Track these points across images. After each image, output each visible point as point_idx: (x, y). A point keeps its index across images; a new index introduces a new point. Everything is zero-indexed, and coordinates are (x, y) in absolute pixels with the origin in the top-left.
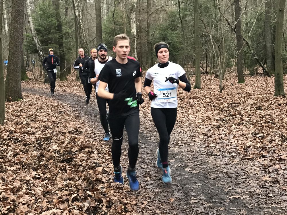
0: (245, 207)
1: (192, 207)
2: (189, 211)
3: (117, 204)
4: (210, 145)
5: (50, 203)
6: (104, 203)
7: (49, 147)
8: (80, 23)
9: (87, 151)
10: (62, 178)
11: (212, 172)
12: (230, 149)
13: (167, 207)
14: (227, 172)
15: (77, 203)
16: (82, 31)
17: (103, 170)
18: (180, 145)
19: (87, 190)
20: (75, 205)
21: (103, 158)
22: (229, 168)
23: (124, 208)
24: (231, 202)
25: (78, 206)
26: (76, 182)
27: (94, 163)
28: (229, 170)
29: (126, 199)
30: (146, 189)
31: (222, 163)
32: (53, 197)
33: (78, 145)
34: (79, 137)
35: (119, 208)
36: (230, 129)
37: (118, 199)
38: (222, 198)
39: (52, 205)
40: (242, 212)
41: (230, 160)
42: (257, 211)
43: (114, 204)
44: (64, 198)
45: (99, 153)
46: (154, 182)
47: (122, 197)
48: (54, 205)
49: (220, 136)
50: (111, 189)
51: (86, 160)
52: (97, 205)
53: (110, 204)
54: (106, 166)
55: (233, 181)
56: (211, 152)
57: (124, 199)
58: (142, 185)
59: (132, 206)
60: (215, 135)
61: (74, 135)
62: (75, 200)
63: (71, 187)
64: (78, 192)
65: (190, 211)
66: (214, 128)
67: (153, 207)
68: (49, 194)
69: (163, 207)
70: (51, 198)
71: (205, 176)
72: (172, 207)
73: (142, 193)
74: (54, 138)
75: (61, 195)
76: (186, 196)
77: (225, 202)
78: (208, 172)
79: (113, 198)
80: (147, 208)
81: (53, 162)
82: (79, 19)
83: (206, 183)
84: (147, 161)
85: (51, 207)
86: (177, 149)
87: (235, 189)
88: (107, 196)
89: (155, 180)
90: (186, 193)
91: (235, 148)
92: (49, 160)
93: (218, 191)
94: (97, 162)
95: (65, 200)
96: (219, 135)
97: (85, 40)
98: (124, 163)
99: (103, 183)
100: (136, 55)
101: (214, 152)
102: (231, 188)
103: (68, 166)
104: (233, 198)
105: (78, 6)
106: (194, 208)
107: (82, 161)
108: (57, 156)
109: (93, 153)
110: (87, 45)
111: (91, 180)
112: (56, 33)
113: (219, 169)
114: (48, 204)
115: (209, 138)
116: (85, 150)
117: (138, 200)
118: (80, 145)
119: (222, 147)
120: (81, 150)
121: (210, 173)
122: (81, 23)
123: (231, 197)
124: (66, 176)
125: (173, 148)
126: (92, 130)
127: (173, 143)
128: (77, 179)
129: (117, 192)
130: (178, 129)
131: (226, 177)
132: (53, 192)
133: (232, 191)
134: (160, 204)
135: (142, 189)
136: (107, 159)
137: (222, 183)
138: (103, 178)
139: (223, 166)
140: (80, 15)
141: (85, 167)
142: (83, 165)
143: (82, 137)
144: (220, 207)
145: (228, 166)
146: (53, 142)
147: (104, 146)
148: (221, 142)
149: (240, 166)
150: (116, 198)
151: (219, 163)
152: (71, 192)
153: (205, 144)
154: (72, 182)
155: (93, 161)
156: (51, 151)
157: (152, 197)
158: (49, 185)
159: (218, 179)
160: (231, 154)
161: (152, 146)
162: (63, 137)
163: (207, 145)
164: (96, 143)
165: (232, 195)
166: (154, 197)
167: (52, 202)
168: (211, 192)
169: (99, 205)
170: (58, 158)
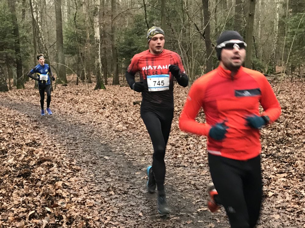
0: (213, 219)
1: (158, 221)
2: (154, 226)
3: (78, 220)
4: (177, 156)
5: (5, 221)
6: (65, 220)
7: (4, 161)
8: (38, 26)
9: (46, 164)
10: (18, 194)
11: (179, 184)
12: (198, 160)
13: (132, 221)
14: (195, 183)
15: (35, 221)
16: (41, 35)
17: (64, 185)
18: (146, 156)
19: (46, 206)
20: (33, 222)
21: (63, 172)
22: (197, 179)
23: (86, 224)
24: (199, 215)
25: (36, 223)
26: (34, 198)
27: (54, 177)
28: (197, 181)
29: (89, 214)
30: (110, 203)
31: (190, 174)
32: (9, 215)
33: (37, 158)
34: (37, 149)
35: (80, 225)
36: (199, 139)
37: (79, 215)
38: (190, 211)
39: (8, 223)
40: (210, 225)
41: (198, 171)
42: (225, 224)
43: (75, 221)
44: (21, 215)
45: (60, 167)
46: (118, 196)
47: (84, 212)
48: (9, 223)
49: (188, 147)
50: (72, 204)
51: (45, 174)
52: (57, 222)
53: (71, 220)
54: (66, 180)
55: (201, 193)
56: (179, 163)
57: (86, 215)
58: (106, 199)
59: (94, 222)
60: (183, 145)
61: (32, 148)
62: (32, 217)
63: (29, 203)
64: (36, 208)
65: (156, 225)
66: (182, 138)
67: (117, 223)
68: (4, 211)
69: (128, 222)
70: (6, 216)
71: (172, 189)
72: (137, 222)
73: (105, 208)
74: (10, 151)
75: (17, 212)
76: (152, 209)
77: (192, 215)
78: (175, 184)
79: (74, 214)
80: (111, 223)
81: (8, 177)
82: (38, 22)
83: (174, 196)
84: (111, 174)
85: (6, 226)
86: (143, 160)
87: (203, 202)
88: (67, 212)
89: (119, 194)
90: (152, 207)
91: (203, 159)
92: (4, 175)
93: (185, 204)
94: (57, 176)
95: (22, 217)
96: (187, 145)
97: (44, 45)
98: (86, 176)
99: (64, 198)
100: (100, 62)
101: (182, 163)
102: (199, 200)
103: (25, 181)
104: (201, 210)
105: (36, 8)
106: (160, 222)
107: (40, 175)
108: (13, 171)
109: (53, 167)
110: (47, 50)
111: (50, 196)
112: (12, 37)
113: (187, 181)
114: (3, 223)
115: (177, 149)
116: (44, 164)
117: (101, 215)
118: (38, 158)
119: (191, 157)
120: (39, 163)
121: (177, 185)
122: (40, 27)
123: (199, 210)
124: (23, 192)
125: (139, 160)
126: (52, 141)
127: (139, 154)
128: (35, 194)
129: (78, 207)
130: (144, 140)
131: (193, 189)
132: (8, 209)
133: (199, 203)
134: (125, 219)
135: (106, 203)
136: (68, 173)
137: (189, 195)
138: (63, 193)
139: (191, 178)
140: (38, 18)
141: (44, 182)
142: (42, 179)
143: (41, 149)
144: (188, 220)
145: (196, 177)
146: (9, 156)
147: (64, 159)
148: (189, 152)
149: (208, 177)
150: (77, 214)
151: (186, 174)
152: (28, 208)
153: (173, 155)
154: (29, 198)
155: (52, 175)
156: (6, 165)
157: (116, 211)
158: (4, 201)
159: (185, 191)
160: (200, 165)
161: (116, 158)
162: (20, 150)
163: (174, 156)
164: (56, 156)
165: (200, 208)
166: (118, 212)
167: (7, 219)
168: (179, 204)
169: (59, 222)
170: (14, 173)
